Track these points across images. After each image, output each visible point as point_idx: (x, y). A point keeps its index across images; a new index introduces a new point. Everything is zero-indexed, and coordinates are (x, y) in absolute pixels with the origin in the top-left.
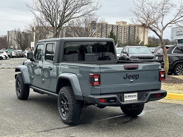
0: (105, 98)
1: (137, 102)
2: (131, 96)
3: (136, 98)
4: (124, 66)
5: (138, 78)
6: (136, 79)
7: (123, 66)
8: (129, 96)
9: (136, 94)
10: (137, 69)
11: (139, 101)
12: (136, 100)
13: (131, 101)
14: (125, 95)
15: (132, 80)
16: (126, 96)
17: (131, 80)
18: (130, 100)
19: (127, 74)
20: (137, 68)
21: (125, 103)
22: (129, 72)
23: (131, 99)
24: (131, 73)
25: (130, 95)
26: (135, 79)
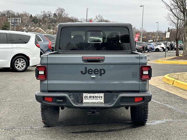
0: (52, 97)
1: (103, 105)
2: (94, 97)
3: (102, 101)
4: (82, 57)
5: (104, 74)
6: (101, 75)
7: (80, 57)
8: (90, 97)
9: (102, 95)
10: (102, 62)
11: (106, 105)
12: (102, 102)
13: (94, 103)
14: (85, 95)
15: (94, 76)
16: (87, 97)
17: (92, 76)
18: (92, 102)
19: (86, 68)
20: (103, 60)
21: (84, 105)
22: (89, 66)
23: (94, 101)
24: (92, 66)
25: (92, 95)
26: (99, 74)
